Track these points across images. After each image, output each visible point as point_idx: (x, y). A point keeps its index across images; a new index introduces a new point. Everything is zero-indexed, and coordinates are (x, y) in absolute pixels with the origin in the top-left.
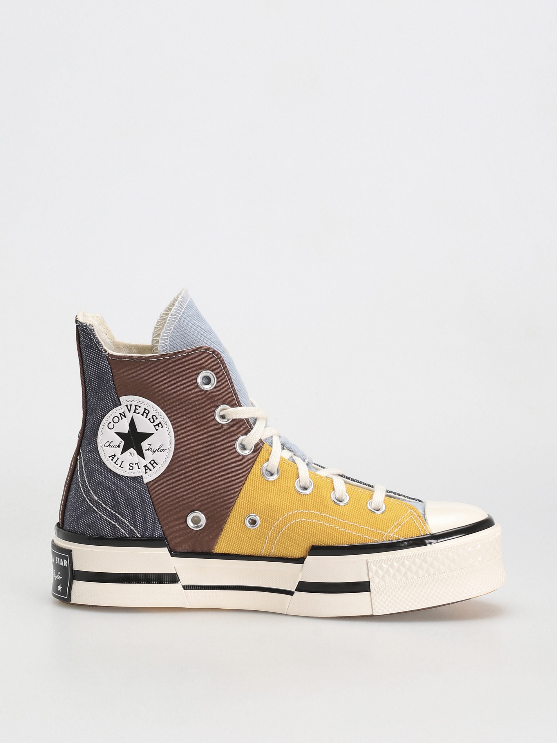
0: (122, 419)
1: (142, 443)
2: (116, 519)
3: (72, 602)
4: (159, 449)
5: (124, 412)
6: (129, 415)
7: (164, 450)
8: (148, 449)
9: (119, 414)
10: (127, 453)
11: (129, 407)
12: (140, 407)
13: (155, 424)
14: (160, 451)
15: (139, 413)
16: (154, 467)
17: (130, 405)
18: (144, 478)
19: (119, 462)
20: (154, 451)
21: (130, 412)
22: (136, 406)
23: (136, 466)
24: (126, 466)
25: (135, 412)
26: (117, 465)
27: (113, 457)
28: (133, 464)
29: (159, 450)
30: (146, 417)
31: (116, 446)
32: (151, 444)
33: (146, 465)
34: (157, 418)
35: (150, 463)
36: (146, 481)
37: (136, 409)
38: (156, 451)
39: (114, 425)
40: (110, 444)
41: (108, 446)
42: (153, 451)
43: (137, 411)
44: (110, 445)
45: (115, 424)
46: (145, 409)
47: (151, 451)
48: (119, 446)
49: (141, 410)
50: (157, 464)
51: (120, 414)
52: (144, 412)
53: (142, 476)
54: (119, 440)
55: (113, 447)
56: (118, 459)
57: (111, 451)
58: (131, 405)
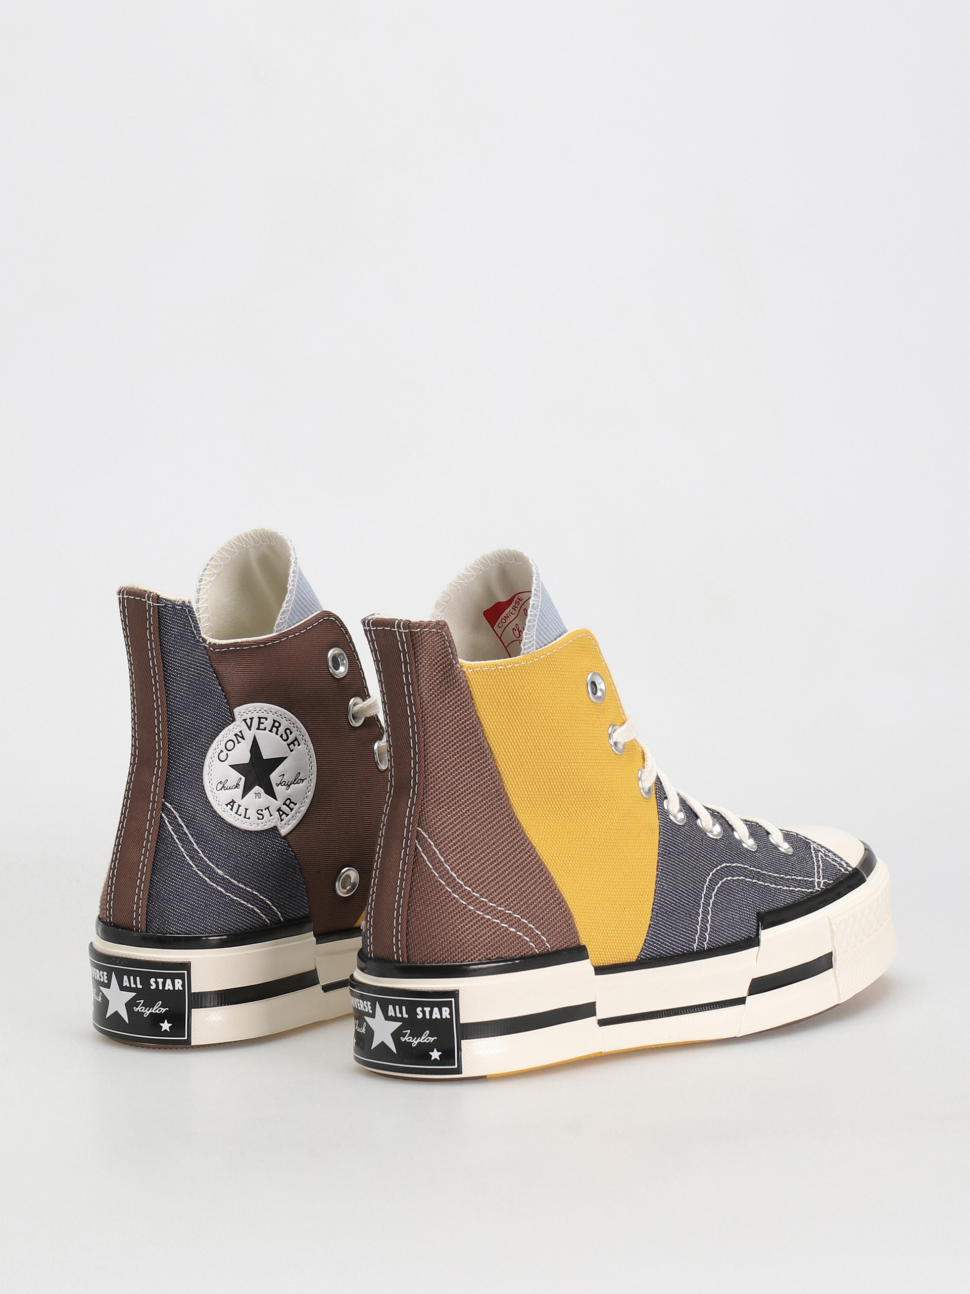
0: (239, 742)
1: (271, 776)
3: (193, 1044)
4: (295, 780)
5: (241, 732)
6: (249, 735)
7: (303, 780)
8: (280, 783)
9: (235, 735)
10: (251, 794)
11: (249, 721)
12: (266, 719)
13: (289, 741)
14: (297, 783)
15: (265, 729)
16: (292, 810)
17: (250, 719)
18: (279, 828)
19: (242, 811)
20: (289, 784)
21: (250, 730)
22: (260, 718)
23: (266, 813)
24: (252, 813)
25: (258, 729)
26: (240, 815)
27: (232, 804)
28: (262, 810)
29: (295, 783)
30: (277, 734)
31: (234, 787)
32: (283, 775)
33: (280, 808)
34: (291, 733)
35: (284, 804)
36: (284, 831)
37: (260, 723)
38: (291, 784)
39: (227, 754)
40: (224, 785)
41: (221, 789)
42: (287, 784)
43: (262, 726)
44: (225, 787)
45: (228, 752)
46: (275, 721)
47: (284, 785)
48: (237, 786)
49: (268, 724)
50: (295, 804)
51: (236, 735)
52: (273, 726)
53: (275, 827)
54: (236, 777)
55: (229, 788)
56: (239, 806)
57: (226, 795)
58: (252, 719)
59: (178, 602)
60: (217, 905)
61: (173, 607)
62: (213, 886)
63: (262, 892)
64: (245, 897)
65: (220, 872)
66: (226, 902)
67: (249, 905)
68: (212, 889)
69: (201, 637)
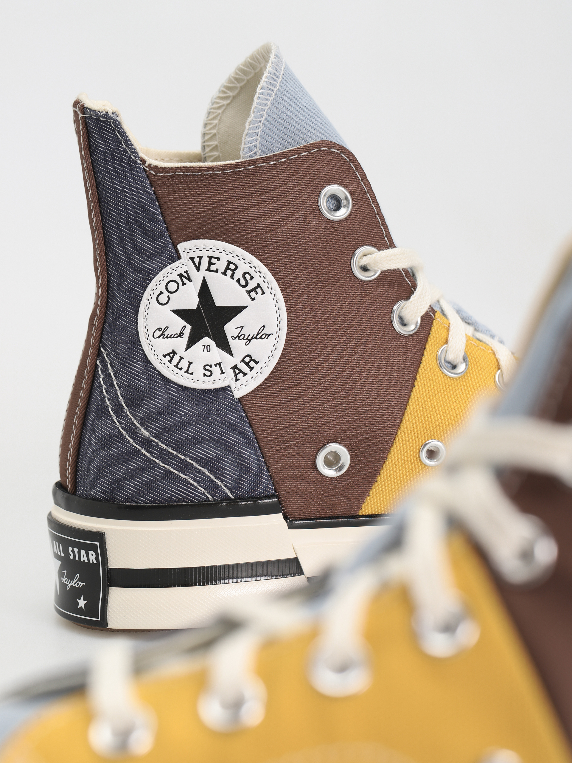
0: (184, 284)
1: (225, 327)
2: (188, 469)
3: (109, 627)
4: (258, 334)
5: (186, 272)
6: (197, 277)
7: (269, 335)
8: (238, 336)
9: (178, 275)
10: (198, 346)
11: (197, 261)
12: (218, 259)
13: (249, 288)
14: (261, 338)
15: (217, 271)
16: (252, 369)
17: (198, 257)
18: (233, 389)
19: (184, 364)
20: (250, 338)
21: (198, 270)
22: (210, 258)
23: (216, 370)
24: (198, 369)
25: (209, 270)
26: (181, 369)
27: (171, 355)
28: (211, 366)
29: (258, 337)
30: (232, 277)
31: (176, 336)
32: (242, 327)
33: (236, 365)
34: (252, 278)
35: (243, 361)
36: (238, 394)
37: (210, 263)
38: (252, 338)
39: (168, 297)
40: (163, 332)
41: (159, 337)
42: (247, 338)
43: (213, 268)
44: (165, 334)
45: (170, 295)
46: (229, 263)
47: (243, 339)
48: (181, 335)
49: (221, 265)
50: (257, 363)
51: (181, 275)
52: (228, 268)
53: (229, 387)
54: (179, 323)
55: (170, 337)
56: (181, 358)
57: (166, 345)
58: (200, 258)
59: (102, 112)
60: (140, 470)
61: (98, 119)
62: (137, 448)
63: (199, 461)
64: (175, 465)
65: (146, 433)
66: (151, 468)
67: (181, 475)
68: (135, 451)
69: (139, 157)
